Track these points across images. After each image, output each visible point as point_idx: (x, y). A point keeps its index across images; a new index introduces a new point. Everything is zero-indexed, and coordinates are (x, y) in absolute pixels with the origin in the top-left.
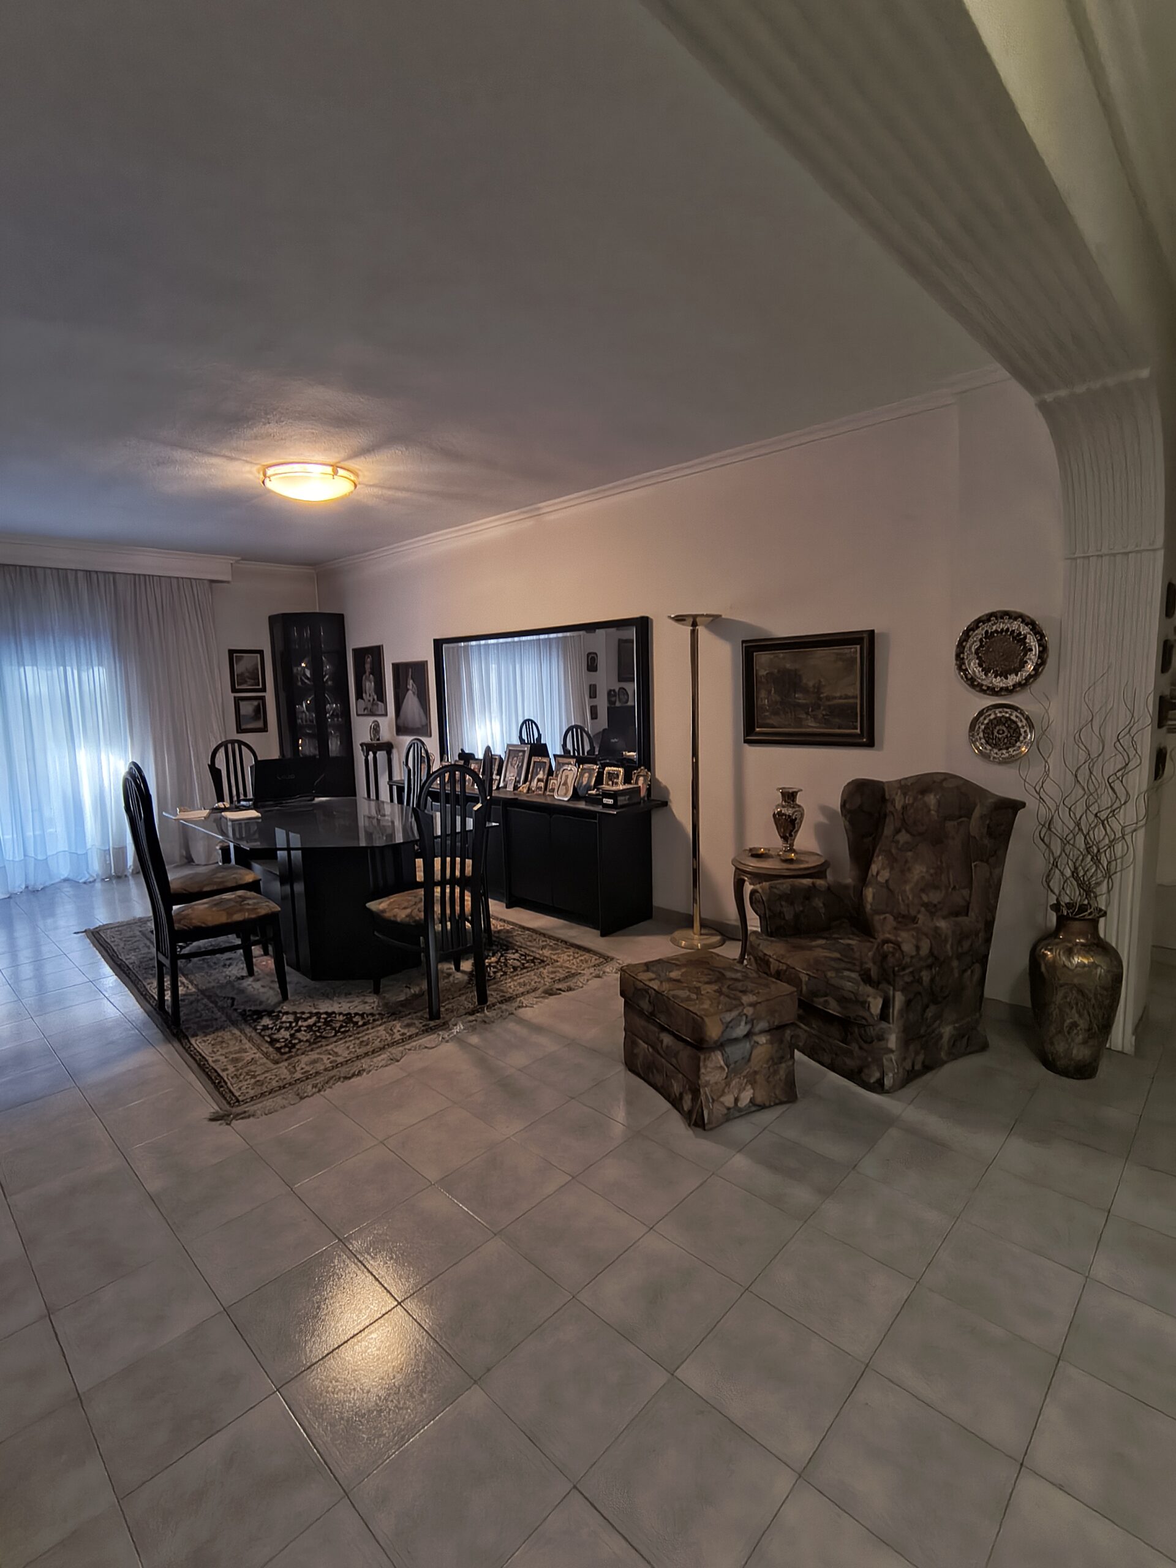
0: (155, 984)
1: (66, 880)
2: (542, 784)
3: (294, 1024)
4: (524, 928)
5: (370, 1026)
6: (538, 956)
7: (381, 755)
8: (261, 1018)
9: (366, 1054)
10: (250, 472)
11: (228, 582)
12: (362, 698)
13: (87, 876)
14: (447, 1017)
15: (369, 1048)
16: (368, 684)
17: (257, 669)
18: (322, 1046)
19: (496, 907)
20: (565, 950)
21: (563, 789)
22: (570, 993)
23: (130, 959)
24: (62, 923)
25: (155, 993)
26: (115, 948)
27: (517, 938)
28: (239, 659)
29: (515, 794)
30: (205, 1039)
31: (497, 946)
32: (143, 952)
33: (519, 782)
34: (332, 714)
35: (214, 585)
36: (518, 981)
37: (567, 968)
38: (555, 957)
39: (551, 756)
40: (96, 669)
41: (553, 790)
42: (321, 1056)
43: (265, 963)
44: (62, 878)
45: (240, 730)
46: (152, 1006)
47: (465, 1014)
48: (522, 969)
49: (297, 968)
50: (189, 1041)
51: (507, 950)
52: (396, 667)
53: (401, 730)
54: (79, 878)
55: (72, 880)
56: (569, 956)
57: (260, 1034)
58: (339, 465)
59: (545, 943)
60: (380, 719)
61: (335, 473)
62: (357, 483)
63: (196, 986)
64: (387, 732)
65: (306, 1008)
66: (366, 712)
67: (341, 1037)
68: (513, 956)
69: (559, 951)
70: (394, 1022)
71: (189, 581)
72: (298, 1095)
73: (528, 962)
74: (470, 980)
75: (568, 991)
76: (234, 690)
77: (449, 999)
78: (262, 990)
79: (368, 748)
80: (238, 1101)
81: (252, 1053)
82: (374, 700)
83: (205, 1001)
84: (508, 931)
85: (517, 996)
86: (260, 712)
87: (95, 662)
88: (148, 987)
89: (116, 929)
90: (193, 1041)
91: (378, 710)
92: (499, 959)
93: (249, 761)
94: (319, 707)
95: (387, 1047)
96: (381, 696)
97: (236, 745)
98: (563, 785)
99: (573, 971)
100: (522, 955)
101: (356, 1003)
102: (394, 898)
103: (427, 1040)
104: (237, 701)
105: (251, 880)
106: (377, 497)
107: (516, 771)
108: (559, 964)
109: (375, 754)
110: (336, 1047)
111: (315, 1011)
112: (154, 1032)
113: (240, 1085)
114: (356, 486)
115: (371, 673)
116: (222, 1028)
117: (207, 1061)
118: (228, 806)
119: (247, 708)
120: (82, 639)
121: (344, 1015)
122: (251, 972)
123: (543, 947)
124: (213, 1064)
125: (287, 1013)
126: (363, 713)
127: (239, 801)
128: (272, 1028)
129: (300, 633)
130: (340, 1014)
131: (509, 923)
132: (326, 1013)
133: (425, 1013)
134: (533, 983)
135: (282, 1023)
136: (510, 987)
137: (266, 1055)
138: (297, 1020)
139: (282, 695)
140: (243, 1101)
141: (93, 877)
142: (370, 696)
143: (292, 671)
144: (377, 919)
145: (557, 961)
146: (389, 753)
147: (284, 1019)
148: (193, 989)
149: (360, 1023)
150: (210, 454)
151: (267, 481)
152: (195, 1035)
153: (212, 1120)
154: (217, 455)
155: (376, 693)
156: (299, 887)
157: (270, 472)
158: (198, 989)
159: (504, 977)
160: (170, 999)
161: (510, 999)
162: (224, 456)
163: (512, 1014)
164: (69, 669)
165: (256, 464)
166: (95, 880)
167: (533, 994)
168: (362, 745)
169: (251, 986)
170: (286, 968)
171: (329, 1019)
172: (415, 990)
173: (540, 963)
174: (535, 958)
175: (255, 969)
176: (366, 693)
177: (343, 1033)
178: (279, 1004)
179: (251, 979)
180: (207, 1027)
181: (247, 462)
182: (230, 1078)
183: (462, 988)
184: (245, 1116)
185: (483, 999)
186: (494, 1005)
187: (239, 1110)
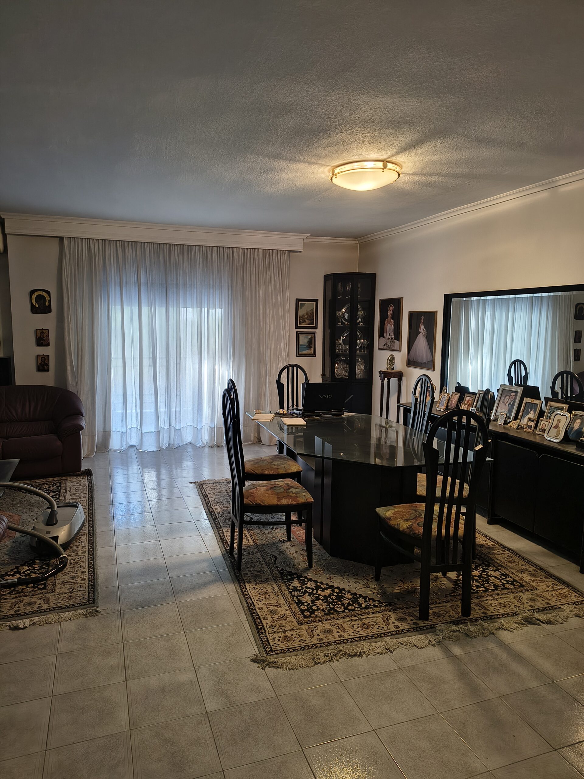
0: (229, 533)
1: (190, 443)
2: (533, 424)
3: (315, 592)
4: (504, 547)
5: (370, 610)
6: (517, 579)
7: (394, 381)
8: (292, 579)
9: (367, 638)
10: (323, 172)
11: (300, 252)
12: (384, 337)
13: (201, 443)
14: (434, 620)
15: (369, 632)
16: (389, 326)
17: (313, 313)
18: (333, 618)
19: (480, 522)
20: (544, 579)
21: (554, 432)
22: (549, 626)
23: (218, 509)
24: (185, 474)
25: (228, 539)
26: (210, 499)
27: (498, 557)
28: (302, 305)
29: (504, 428)
30: (256, 587)
31: (479, 559)
32: (225, 506)
33: (509, 418)
34: (361, 347)
35: (291, 253)
36: (499, 601)
37: (547, 599)
38: (534, 584)
39: (543, 399)
40: (217, 310)
41: (543, 430)
42: (333, 628)
43: (299, 532)
44: (188, 441)
45: (298, 355)
46: (226, 549)
47: (450, 623)
48: (502, 589)
49: (321, 542)
50: (245, 586)
51: (488, 565)
52: (411, 314)
53: (411, 363)
54: (197, 443)
55: (193, 444)
56: (548, 587)
57: (291, 593)
58: (389, 160)
59: (524, 567)
60: (395, 354)
61: (385, 167)
62: (400, 173)
63: (254, 540)
64: (400, 364)
65: (324, 579)
66: (385, 347)
67: (348, 614)
68: (494, 574)
69: (538, 579)
70: (390, 613)
71: (276, 251)
72: (313, 659)
73: (508, 583)
74: (455, 589)
75: (547, 623)
76: (297, 327)
77: (436, 603)
78: (295, 555)
79: (385, 375)
80: (271, 650)
81: (283, 610)
82: (392, 338)
83: (258, 554)
84: (489, 548)
85: (498, 617)
86: (312, 344)
87: (217, 306)
88: (225, 534)
89: (212, 485)
90: (247, 585)
91: (393, 346)
92: (481, 574)
93: (302, 380)
94: (351, 342)
95: (383, 635)
96: (398, 337)
97: (295, 368)
98: (554, 427)
99: (553, 604)
100: (503, 575)
101: (361, 585)
102: (398, 508)
103: (416, 638)
104: (298, 334)
105: (295, 471)
106: (414, 183)
107: (507, 408)
108: (538, 592)
109: (389, 379)
110: (344, 622)
111: (330, 584)
112: (224, 570)
113: (275, 636)
114: (399, 175)
115: (392, 318)
116: (266, 581)
117: (254, 606)
118: (285, 412)
119: (304, 340)
120: (212, 291)
121: (352, 594)
122: (289, 539)
123: (522, 571)
124: (258, 611)
125: (310, 580)
126: (383, 348)
127: (293, 409)
128: (299, 591)
129: (344, 287)
130: (349, 592)
131: (491, 539)
132: (338, 588)
133: (416, 611)
134: (513, 606)
135: (307, 588)
136: (491, 605)
137: (293, 613)
138: (317, 588)
139: (328, 331)
140: (274, 651)
141: (204, 444)
142: (389, 335)
143: (336, 314)
144: (383, 522)
145: (536, 589)
146: (400, 380)
147: (308, 585)
148: (252, 543)
149: (363, 606)
150: (298, 161)
151: (334, 178)
152: (249, 582)
153: (254, 661)
154: (302, 162)
155: (394, 334)
156: (328, 481)
157: (337, 171)
158: (255, 544)
159: (486, 594)
160: (236, 547)
161: (491, 618)
162: (307, 162)
163: (493, 634)
164: (203, 309)
165: (328, 166)
166: (205, 446)
167: (513, 619)
168: (380, 372)
169: (290, 550)
170: (313, 540)
171: (340, 594)
172: (407, 586)
173: (519, 587)
174: (515, 580)
175: (292, 535)
176: (386, 333)
177: (349, 610)
178: (306, 570)
179: (289, 543)
180: (258, 578)
181: (322, 165)
182: (268, 626)
183: (448, 595)
184: (274, 665)
185: (466, 611)
186: (476, 620)
187: (271, 658)
